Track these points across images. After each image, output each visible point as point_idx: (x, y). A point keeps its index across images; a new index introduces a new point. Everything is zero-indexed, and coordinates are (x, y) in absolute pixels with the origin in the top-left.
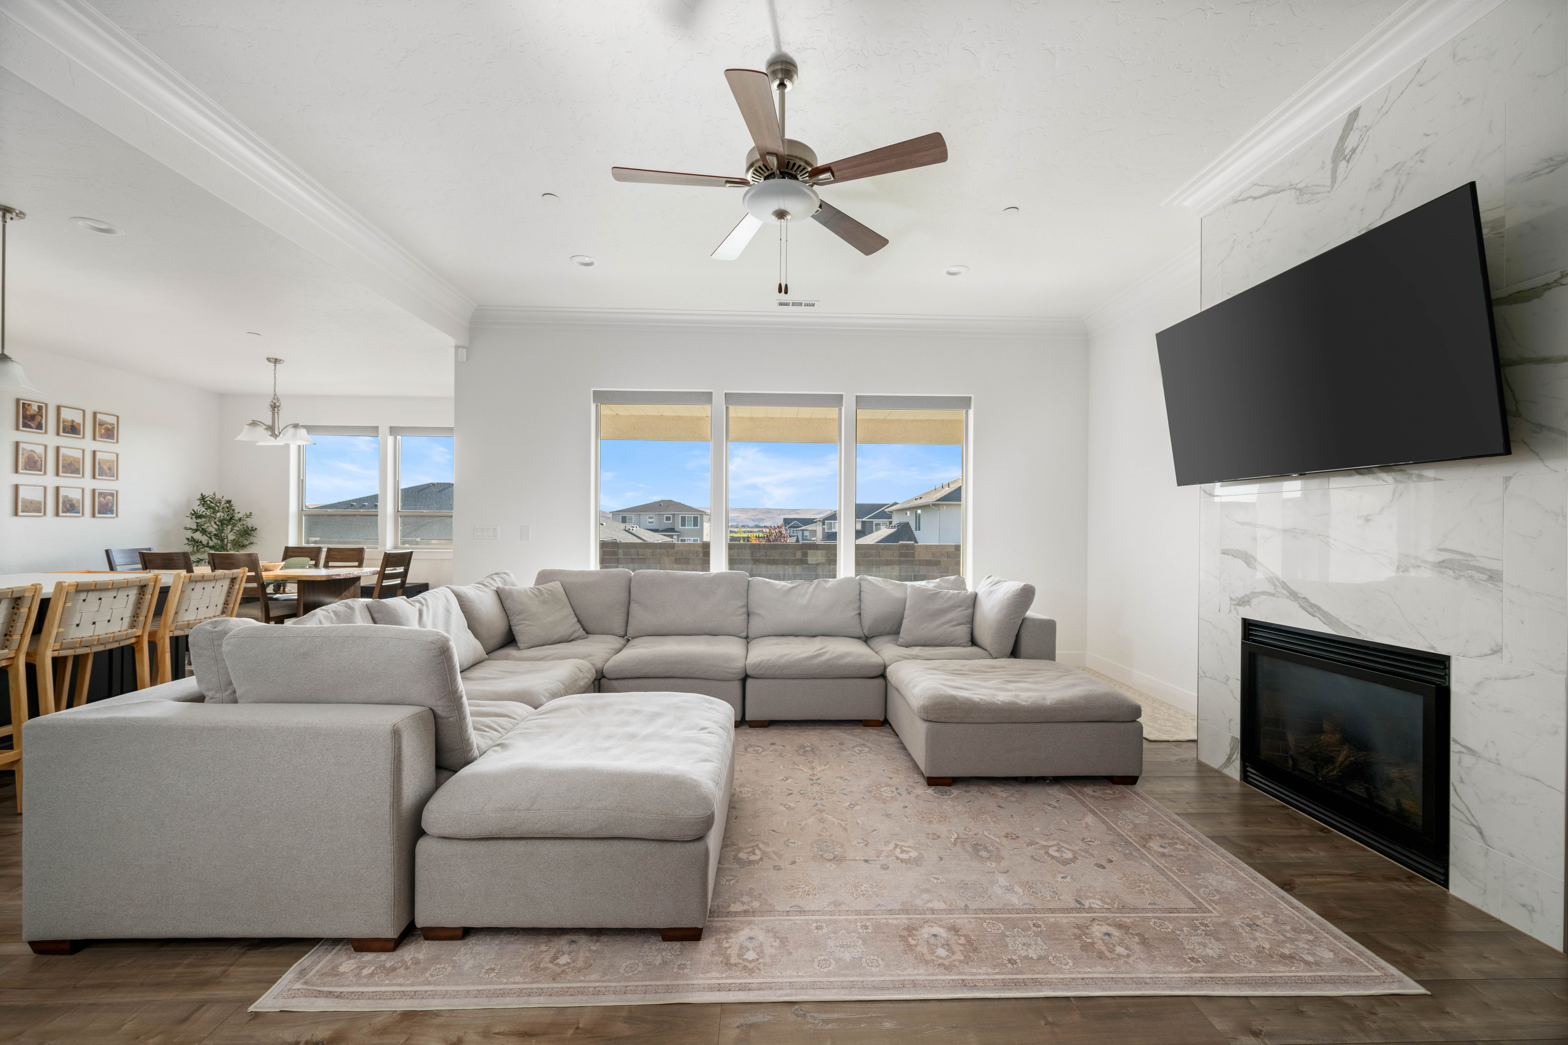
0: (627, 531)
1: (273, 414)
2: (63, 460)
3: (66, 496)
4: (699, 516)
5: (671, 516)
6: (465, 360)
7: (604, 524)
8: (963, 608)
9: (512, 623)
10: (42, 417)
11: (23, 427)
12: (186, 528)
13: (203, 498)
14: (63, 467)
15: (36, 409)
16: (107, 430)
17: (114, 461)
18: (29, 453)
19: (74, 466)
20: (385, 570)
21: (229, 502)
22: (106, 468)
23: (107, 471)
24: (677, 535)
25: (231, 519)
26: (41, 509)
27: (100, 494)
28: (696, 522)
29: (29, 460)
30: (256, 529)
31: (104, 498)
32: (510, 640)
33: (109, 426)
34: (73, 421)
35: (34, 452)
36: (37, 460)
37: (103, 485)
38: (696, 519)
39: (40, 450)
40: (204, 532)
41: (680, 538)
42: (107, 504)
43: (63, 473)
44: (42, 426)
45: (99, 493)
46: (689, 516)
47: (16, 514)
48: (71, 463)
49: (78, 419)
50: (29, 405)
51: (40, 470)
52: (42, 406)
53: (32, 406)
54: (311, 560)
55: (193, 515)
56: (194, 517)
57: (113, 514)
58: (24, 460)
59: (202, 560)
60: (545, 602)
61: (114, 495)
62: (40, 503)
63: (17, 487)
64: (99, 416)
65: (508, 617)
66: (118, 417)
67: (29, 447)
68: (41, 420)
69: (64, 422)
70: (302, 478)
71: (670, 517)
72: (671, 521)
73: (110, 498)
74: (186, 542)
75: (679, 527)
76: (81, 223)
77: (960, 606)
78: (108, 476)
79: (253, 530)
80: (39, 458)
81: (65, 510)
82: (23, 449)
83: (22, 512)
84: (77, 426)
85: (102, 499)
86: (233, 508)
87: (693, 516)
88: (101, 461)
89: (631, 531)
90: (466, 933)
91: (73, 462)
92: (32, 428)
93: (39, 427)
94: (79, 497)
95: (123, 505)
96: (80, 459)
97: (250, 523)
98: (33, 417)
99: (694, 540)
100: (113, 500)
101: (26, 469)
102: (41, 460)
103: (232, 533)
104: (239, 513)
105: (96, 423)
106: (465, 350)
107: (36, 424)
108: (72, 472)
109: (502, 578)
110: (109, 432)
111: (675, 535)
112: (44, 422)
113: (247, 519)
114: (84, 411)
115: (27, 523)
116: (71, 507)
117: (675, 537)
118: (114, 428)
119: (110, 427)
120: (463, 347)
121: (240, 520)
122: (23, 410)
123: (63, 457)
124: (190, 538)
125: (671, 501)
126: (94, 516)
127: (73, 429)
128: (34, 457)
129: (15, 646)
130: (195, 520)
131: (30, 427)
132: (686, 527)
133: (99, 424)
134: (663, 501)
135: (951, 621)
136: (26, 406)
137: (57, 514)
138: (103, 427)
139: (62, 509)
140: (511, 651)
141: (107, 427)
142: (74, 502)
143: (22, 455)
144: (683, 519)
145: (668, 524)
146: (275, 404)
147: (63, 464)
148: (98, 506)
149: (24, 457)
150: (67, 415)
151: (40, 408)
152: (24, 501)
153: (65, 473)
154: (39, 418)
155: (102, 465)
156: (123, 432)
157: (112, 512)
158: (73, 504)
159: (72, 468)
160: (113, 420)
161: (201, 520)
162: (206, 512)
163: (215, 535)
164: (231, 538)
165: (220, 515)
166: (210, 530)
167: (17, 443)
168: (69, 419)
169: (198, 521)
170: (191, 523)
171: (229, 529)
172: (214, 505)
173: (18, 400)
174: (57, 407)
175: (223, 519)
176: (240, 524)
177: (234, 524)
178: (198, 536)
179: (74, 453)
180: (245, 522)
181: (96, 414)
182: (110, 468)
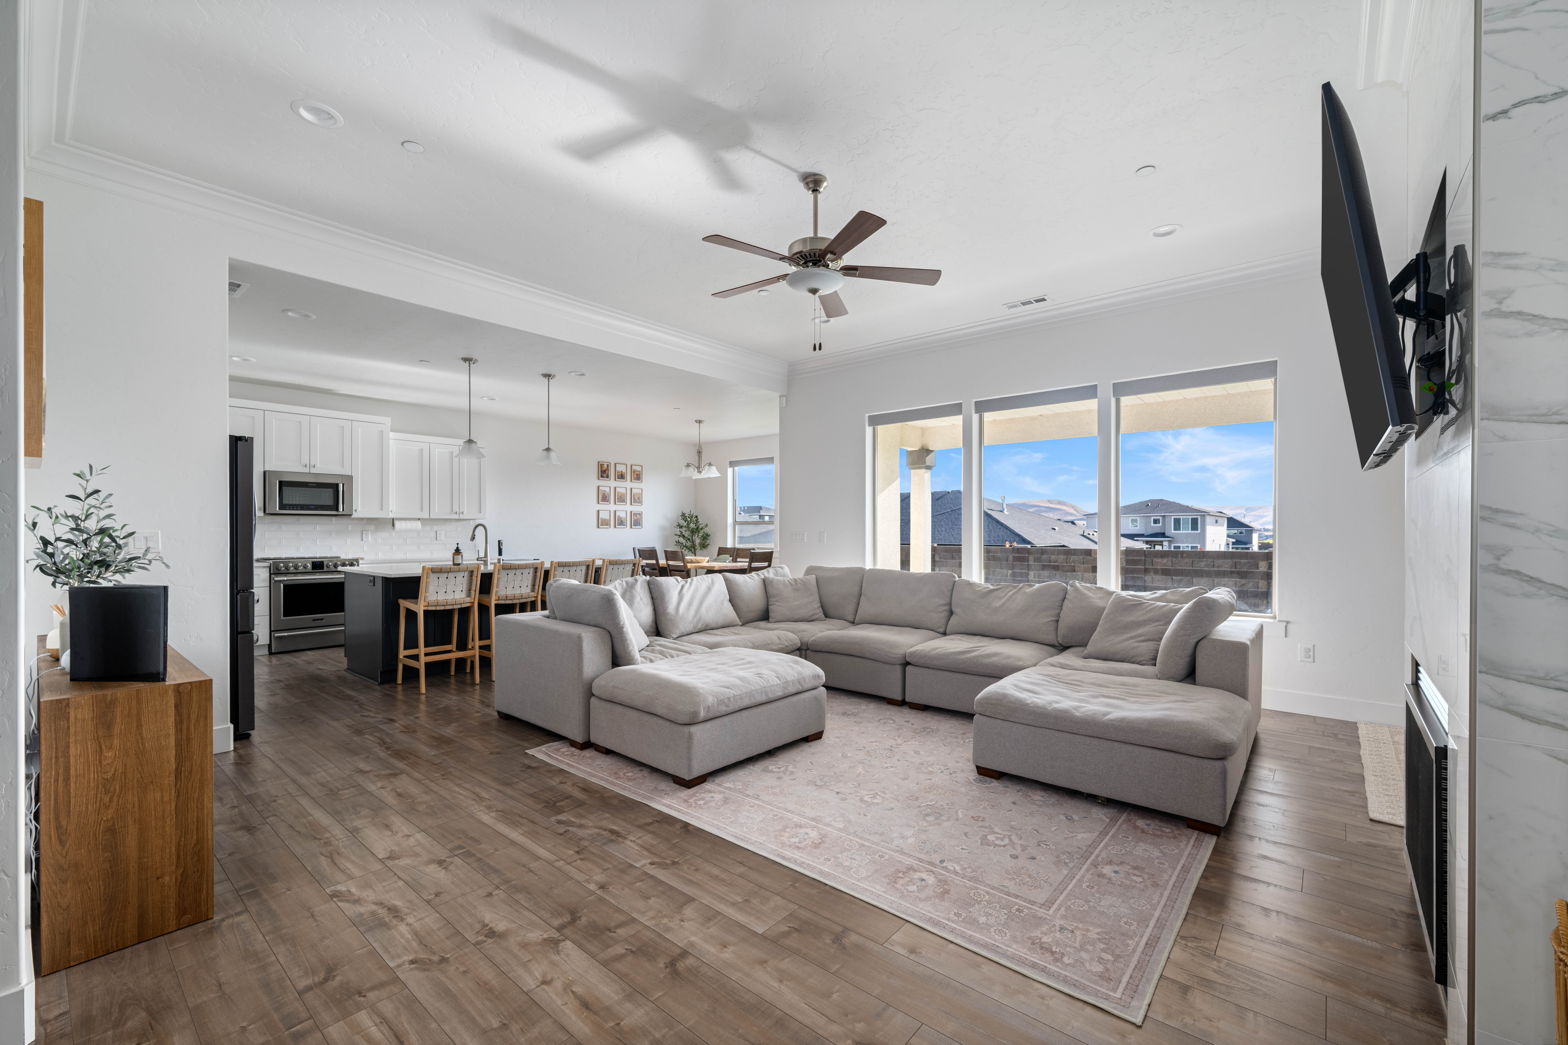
0: (1083, 536)
2: (618, 495)
3: (619, 516)
4: (1199, 517)
5: (1161, 518)
6: (784, 405)
7: (1056, 528)
8: (1162, 623)
9: (770, 603)
10: (609, 471)
11: (600, 477)
12: (676, 535)
13: (683, 515)
14: (618, 499)
15: (606, 467)
16: (637, 475)
17: (641, 494)
18: (603, 492)
19: (623, 498)
20: (751, 565)
21: (696, 517)
22: (637, 498)
23: (638, 500)
24: (1169, 541)
25: (698, 528)
26: (608, 524)
27: (634, 514)
28: (1194, 524)
29: (603, 496)
30: (709, 534)
31: (636, 517)
32: (765, 616)
33: (638, 472)
34: (622, 471)
35: (605, 491)
36: (607, 496)
37: (636, 508)
38: (1194, 522)
39: (607, 490)
40: (684, 536)
41: (1173, 545)
42: (637, 520)
43: (618, 502)
44: (609, 476)
46: (1187, 517)
47: (598, 527)
48: (621, 496)
49: (624, 471)
50: (603, 464)
51: (608, 502)
54: (731, 556)
55: (677, 526)
56: (679, 527)
57: (640, 526)
58: (601, 496)
60: (797, 590)
61: (640, 514)
62: (608, 520)
63: (598, 512)
64: (633, 467)
65: (767, 598)
66: (642, 466)
67: (603, 489)
69: (618, 472)
70: (735, 499)
71: (1159, 520)
72: (1160, 525)
73: (638, 516)
74: (675, 543)
75: (1171, 531)
76: (572, 374)
77: (1158, 621)
78: (638, 504)
79: (708, 536)
80: (607, 494)
81: (618, 524)
82: (601, 490)
83: (600, 524)
84: (623, 474)
86: (698, 521)
87: (1190, 517)
88: (634, 494)
89: (1091, 536)
90: (608, 752)
93: (607, 477)
94: (625, 516)
95: (645, 521)
96: (625, 494)
97: (707, 530)
98: (605, 471)
99: (1192, 547)
100: (640, 517)
101: (602, 501)
103: (698, 538)
104: (702, 524)
105: (633, 472)
106: (784, 398)
107: (606, 475)
108: (622, 502)
109: (776, 571)
110: (638, 477)
111: (1165, 541)
112: (609, 474)
113: (706, 528)
114: (627, 465)
115: (603, 531)
116: (621, 523)
117: (1166, 544)
118: (641, 473)
120: (784, 396)
121: (702, 529)
122: (600, 468)
123: (618, 493)
124: (677, 541)
125: (1162, 500)
126: (631, 527)
127: (622, 476)
128: (605, 494)
129: (536, 591)
130: (679, 529)
131: (604, 477)
132: (1181, 532)
134: (1152, 501)
135: (1140, 636)
137: (615, 527)
138: (636, 473)
140: (762, 624)
142: (623, 520)
143: (601, 493)
144: (1177, 522)
145: (1156, 529)
146: (699, 450)
147: (618, 497)
148: (633, 521)
150: (620, 468)
151: (608, 465)
152: (601, 519)
154: (607, 471)
155: (635, 497)
156: (644, 476)
159: (621, 499)
160: (640, 468)
161: (683, 530)
162: (685, 524)
163: (689, 539)
164: (698, 541)
165: (692, 526)
166: (686, 536)
167: (599, 487)
168: (620, 470)
169: (681, 530)
170: (677, 531)
171: (697, 535)
172: (689, 519)
173: (599, 462)
174: (615, 464)
175: (693, 529)
176: (702, 531)
177: (699, 532)
178: (681, 540)
179: (623, 491)
180: (704, 530)
181: (631, 466)
182: (639, 498)
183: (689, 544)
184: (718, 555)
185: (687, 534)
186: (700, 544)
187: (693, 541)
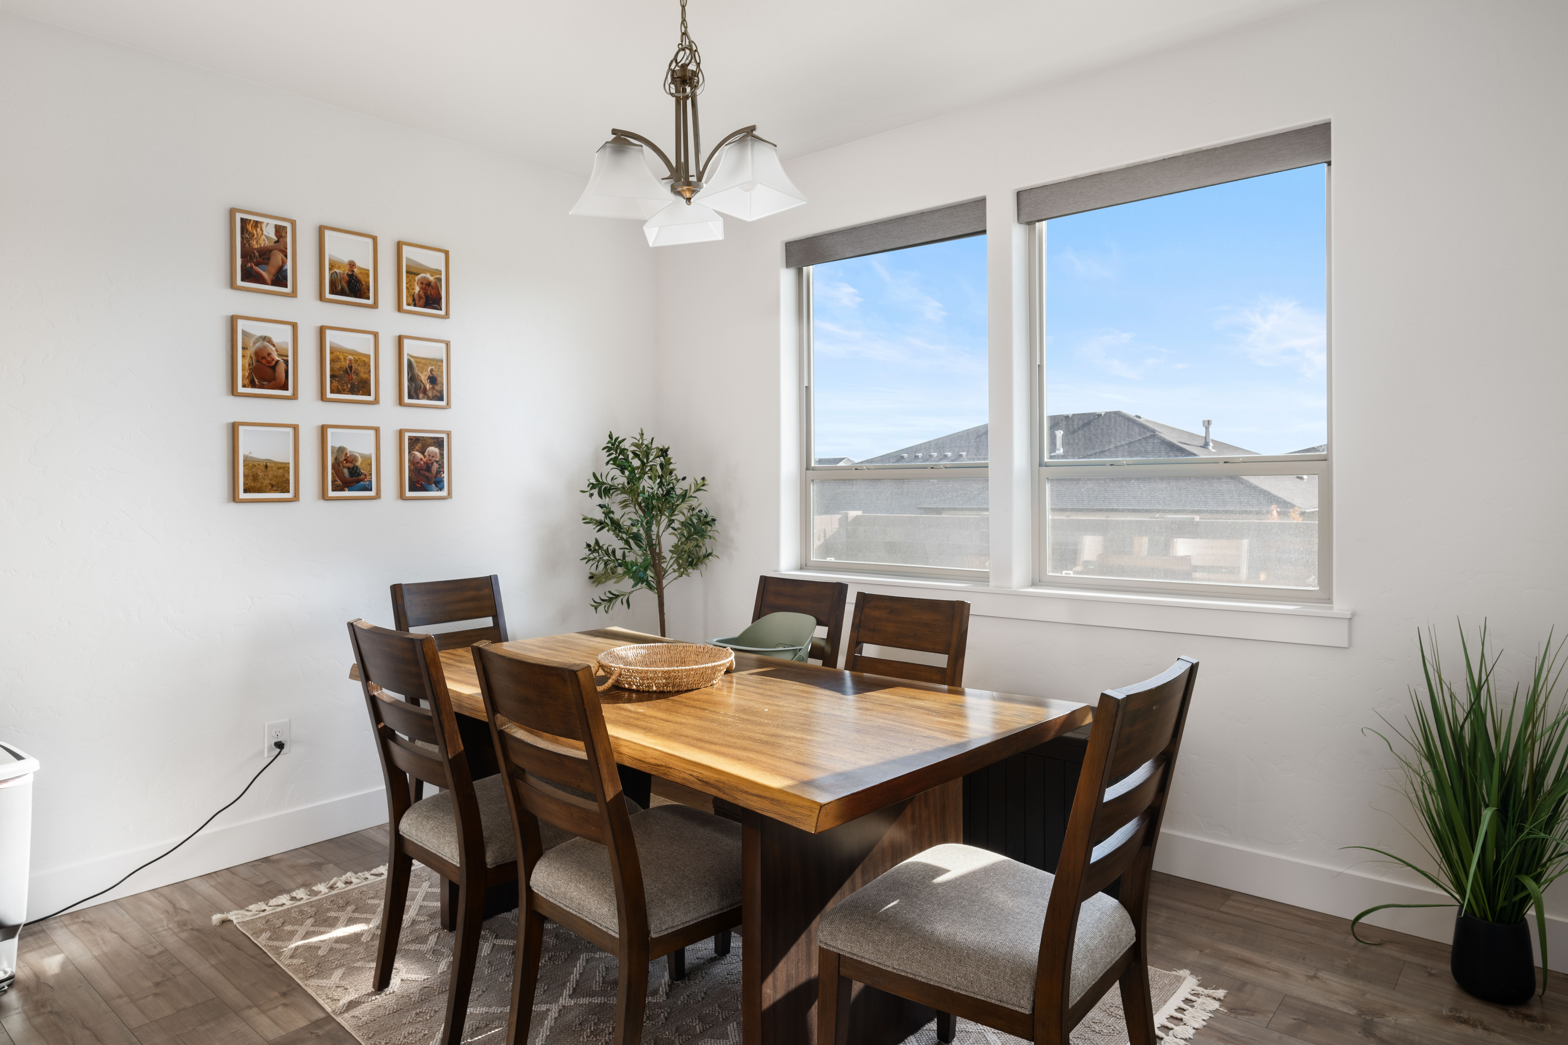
1: (680, 103)
2: (332, 361)
3: (341, 450)
10: (286, 256)
11: (243, 279)
12: (587, 521)
13: (614, 446)
14: (333, 376)
15: (273, 235)
16: (426, 285)
17: (442, 361)
18: (258, 345)
19: (357, 374)
21: (664, 452)
22: (424, 377)
23: (428, 386)
25: (668, 492)
26: (287, 482)
27: (413, 441)
29: (258, 361)
30: (714, 520)
31: (423, 453)
33: (428, 276)
34: (352, 265)
35: (270, 341)
36: (278, 361)
37: (421, 419)
39: (281, 336)
40: (616, 526)
42: (428, 467)
43: (332, 392)
44: (286, 278)
45: (410, 439)
48: (351, 367)
49: (364, 262)
50: (256, 224)
51: (285, 387)
52: (285, 228)
53: (264, 226)
55: (593, 486)
56: (595, 492)
57: (441, 489)
58: (247, 360)
59: (617, 596)
62: (285, 467)
63: (234, 428)
64: (407, 252)
66: (447, 253)
67: (258, 330)
68: (284, 263)
69: (331, 267)
70: (806, 384)
73: (433, 449)
78: (429, 398)
79: (707, 523)
80: (279, 355)
81: (339, 482)
82: (244, 333)
83: (245, 491)
84: (360, 276)
85: (419, 455)
86: (671, 467)
88: (412, 359)
91: (354, 366)
92: (264, 282)
93: (280, 279)
94: (370, 450)
96: (369, 356)
97: (703, 502)
98: (265, 255)
100: (442, 455)
101: (253, 385)
102: (286, 362)
103: (670, 530)
104: (684, 479)
105: (403, 269)
107: (273, 271)
108: (352, 391)
112: (289, 266)
113: (697, 494)
114: (375, 239)
118: (440, 280)
119: (431, 279)
121: (684, 496)
122: (242, 238)
123: (331, 353)
124: (592, 544)
126: (401, 495)
128: (269, 354)
130: (597, 499)
131: (260, 280)
133: (407, 272)
136: (249, 227)
137: (323, 494)
138: (417, 278)
139: (333, 481)
141: (424, 278)
142: (358, 464)
143: (243, 348)
146: (684, 67)
147: (332, 369)
148: (410, 471)
149: (251, 351)
150: (340, 250)
151: (280, 231)
152: (250, 464)
153: (339, 392)
154: (277, 257)
155: (416, 371)
156: (461, 291)
157: (439, 484)
158: (357, 467)
160: (434, 261)
161: (615, 502)
162: (621, 480)
163: (636, 537)
164: (668, 541)
165: (648, 484)
166: (626, 523)
167: (233, 321)
168: (346, 259)
169: (606, 501)
170: (593, 507)
171: (664, 521)
172: (636, 463)
173: (232, 212)
174: (321, 230)
175: (652, 496)
176: (684, 507)
177: (672, 512)
178: (608, 538)
179: (360, 345)
180: (694, 503)
181: (399, 245)
182: (433, 380)
183: (635, 556)
184: (759, 613)
185: (627, 516)
186: (676, 549)
187: (651, 545)
